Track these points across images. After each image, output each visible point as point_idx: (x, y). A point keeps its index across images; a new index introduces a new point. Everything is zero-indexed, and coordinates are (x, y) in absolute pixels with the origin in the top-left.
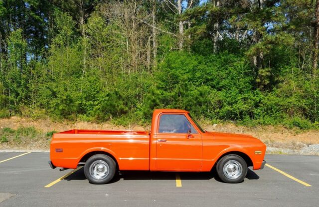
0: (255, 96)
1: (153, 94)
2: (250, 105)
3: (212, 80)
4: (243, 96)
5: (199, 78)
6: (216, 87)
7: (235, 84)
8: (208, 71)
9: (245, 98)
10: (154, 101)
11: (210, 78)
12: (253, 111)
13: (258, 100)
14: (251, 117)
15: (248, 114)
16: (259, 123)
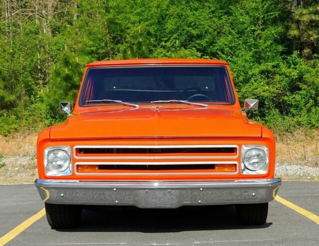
0: (289, 67)
1: (67, 63)
2: (279, 85)
3: (199, 37)
4: (263, 67)
5: (172, 33)
6: (209, 50)
7: (245, 43)
8: (191, 19)
9: (268, 72)
10: (68, 78)
11: (195, 32)
12: (286, 98)
13: (295, 74)
14: (281, 112)
15: (276, 107)
16: (299, 124)
